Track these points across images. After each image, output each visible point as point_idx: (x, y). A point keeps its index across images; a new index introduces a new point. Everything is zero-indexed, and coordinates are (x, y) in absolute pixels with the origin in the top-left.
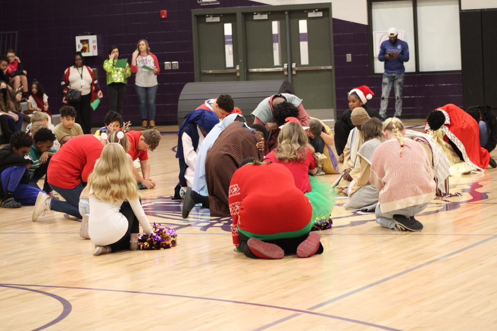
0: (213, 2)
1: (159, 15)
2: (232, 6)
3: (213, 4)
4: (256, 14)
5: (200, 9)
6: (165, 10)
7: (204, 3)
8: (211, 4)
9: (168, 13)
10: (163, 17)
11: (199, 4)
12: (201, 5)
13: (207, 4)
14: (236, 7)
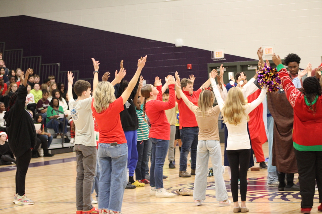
0: (222, 59)
1: (187, 67)
2: (234, 61)
3: (222, 60)
4: (250, 66)
5: (213, 63)
6: (190, 64)
7: (216, 59)
8: (220, 60)
9: (192, 66)
10: (189, 68)
11: (212, 60)
12: (214, 60)
13: (218, 60)
14: (236, 62)
